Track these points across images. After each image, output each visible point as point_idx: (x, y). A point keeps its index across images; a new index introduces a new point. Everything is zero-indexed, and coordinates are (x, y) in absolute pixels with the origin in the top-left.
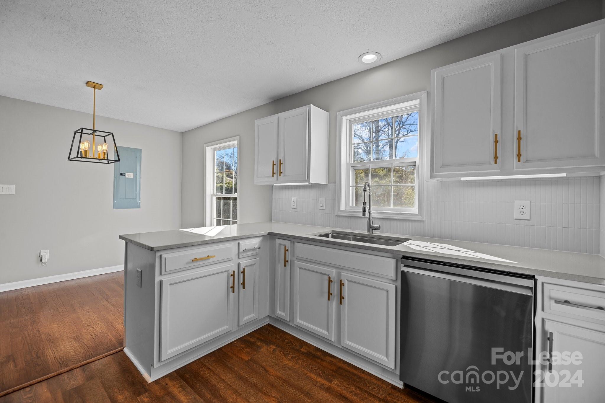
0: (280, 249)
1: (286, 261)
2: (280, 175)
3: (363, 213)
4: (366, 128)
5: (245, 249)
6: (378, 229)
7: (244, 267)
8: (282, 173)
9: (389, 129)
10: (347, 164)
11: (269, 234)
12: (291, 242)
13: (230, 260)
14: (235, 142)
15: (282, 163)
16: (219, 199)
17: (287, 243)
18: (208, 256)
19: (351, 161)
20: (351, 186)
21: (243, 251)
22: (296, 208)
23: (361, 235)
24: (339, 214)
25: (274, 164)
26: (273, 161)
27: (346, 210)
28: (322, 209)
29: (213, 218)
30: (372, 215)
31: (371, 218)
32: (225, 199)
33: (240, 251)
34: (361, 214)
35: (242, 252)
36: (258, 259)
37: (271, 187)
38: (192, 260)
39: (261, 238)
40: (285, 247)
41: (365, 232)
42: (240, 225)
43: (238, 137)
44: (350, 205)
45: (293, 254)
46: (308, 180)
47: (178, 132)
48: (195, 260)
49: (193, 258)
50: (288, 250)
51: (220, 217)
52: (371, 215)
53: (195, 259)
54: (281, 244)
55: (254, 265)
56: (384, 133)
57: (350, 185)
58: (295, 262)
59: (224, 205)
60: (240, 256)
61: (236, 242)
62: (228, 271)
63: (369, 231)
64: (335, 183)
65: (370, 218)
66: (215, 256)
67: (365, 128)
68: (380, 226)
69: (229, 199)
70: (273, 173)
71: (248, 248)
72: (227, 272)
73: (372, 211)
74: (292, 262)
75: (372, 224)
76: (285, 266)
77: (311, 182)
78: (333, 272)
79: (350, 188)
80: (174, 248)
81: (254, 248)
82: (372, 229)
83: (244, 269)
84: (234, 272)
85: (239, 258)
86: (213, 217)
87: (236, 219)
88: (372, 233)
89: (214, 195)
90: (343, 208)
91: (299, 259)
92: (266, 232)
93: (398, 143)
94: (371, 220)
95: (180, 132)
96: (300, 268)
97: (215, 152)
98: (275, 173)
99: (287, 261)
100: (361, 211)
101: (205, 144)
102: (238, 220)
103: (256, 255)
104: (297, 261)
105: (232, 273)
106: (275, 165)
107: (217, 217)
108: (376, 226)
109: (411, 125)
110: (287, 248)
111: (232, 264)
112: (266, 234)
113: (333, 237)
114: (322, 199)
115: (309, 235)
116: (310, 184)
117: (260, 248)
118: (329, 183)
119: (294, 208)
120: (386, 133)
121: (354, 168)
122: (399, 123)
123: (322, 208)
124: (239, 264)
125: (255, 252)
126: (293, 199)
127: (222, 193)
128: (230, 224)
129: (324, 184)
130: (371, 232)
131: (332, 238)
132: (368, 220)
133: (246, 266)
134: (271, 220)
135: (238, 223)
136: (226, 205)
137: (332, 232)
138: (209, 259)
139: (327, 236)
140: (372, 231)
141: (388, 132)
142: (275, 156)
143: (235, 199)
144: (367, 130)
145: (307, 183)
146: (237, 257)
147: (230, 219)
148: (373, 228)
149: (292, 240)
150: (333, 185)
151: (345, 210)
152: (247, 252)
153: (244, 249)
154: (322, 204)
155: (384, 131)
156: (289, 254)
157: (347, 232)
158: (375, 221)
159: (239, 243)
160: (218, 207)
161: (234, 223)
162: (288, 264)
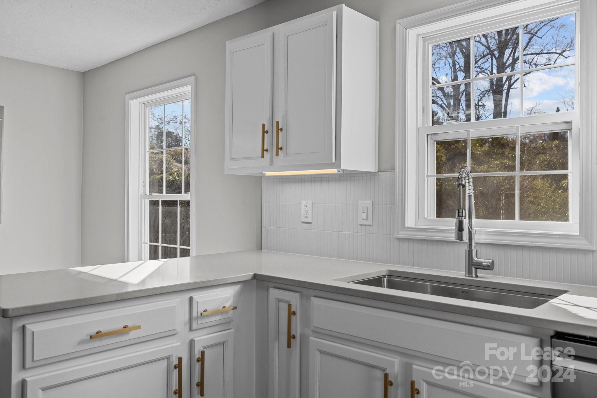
0: (278, 309)
1: (291, 337)
2: (277, 155)
3: (458, 234)
4: (447, 62)
5: (205, 311)
6: (490, 267)
7: (202, 349)
8: (281, 149)
9: (492, 64)
10: (418, 130)
11: (256, 277)
12: (302, 297)
13: (172, 334)
14: (188, 89)
15: (281, 130)
16: (154, 204)
17: (294, 298)
18: (125, 327)
19: (428, 124)
20: (428, 176)
21: (199, 314)
22: (311, 223)
23: (452, 281)
24: (403, 234)
25: (264, 132)
26: (263, 125)
27: (417, 227)
28: (366, 225)
29: (144, 243)
30: (476, 238)
31: (473, 245)
32: (166, 203)
33: (195, 314)
34: (453, 235)
35: (198, 318)
36: (232, 330)
37: (260, 179)
38: (91, 337)
39: (237, 287)
40: (290, 306)
41: (460, 274)
42: (197, 257)
43: (192, 78)
44: (426, 216)
45: (306, 321)
46: (337, 164)
47: (76, 71)
48: (99, 335)
49: (93, 331)
50: (294, 313)
51: (157, 241)
52: (473, 236)
53: (98, 333)
54: (279, 300)
55: (223, 343)
56: (483, 72)
57: (426, 174)
58: (311, 338)
59: (165, 216)
60: (195, 326)
61: (186, 297)
62: (168, 358)
63: (469, 273)
64: (393, 169)
65: (470, 245)
66: (139, 327)
67: (445, 62)
68: (493, 261)
69: (174, 203)
70: (264, 150)
71: (210, 308)
72: (167, 360)
73: (474, 228)
74: (304, 339)
75: (477, 257)
76: (289, 346)
77: (343, 167)
78: (394, 362)
79: (426, 178)
80: (52, 309)
81: (224, 307)
82: (476, 269)
83: (203, 353)
84: (180, 359)
85: (191, 329)
86: (143, 241)
87: (189, 245)
88: (477, 276)
89: (146, 196)
90: (410, 222)
91: (320, 333)
92: (248, 274)
93: (511, 91)
94: (473, 248)
95: (80, 72)
96: (321, 352)
97: (148, 109)
98: (267, 150)
99: (294, 337)
100: (454, 228)
101: (127, 93)
102: (193, 248)
103: (226, 324)
104: (315, 337)
105: (176, 362)
106: (267, 132)
107: (151, 241)
108: (486, 262)
109: (537, 54)
110: (293, 309)
111: (177, 342)
112: (249, 278)
113: (391, 285)
114: (365, 203)
115: (339, 280)
116: (340, 173)
117: (235, 308)
118: (380, 170)
119: (307, 223)
120: (486, 71)
121: (433, 137)
122: (512, 51)
123: (366, 223)
124: (192, 343)
125: (224, 316)
126: (303, 203)
127: (161, 192)
128: (176, 256)
129: (370, 173)
130: (474, 275)
131: (389, 287)
132: (466, 248)
133: (204, 348)
134: (259, 247)
135: (193, 253)
136: (170, 216)
137: (387, 274)
138: (127, 333)
139: (377, 282)
140: (476, 273)
141: (490, 69)
142: (268, 114)
143: (186, 204)
144: (448, 66)
145: (334, 171)
146: (187, 327)
147: (177, 245)
148: (479, 266)
149: (305, 291)
150: (389, 173)
151: (414, 226)
152: (208, 316)
153: (201, 310)
154: (365, 214)
155: (483, 68)
156: (297, 320)
157: (420, 275)
158: (482, 251)
159: (191, 299)
160: (153, 220)
161: (185, 253)
162: (296, 343)
